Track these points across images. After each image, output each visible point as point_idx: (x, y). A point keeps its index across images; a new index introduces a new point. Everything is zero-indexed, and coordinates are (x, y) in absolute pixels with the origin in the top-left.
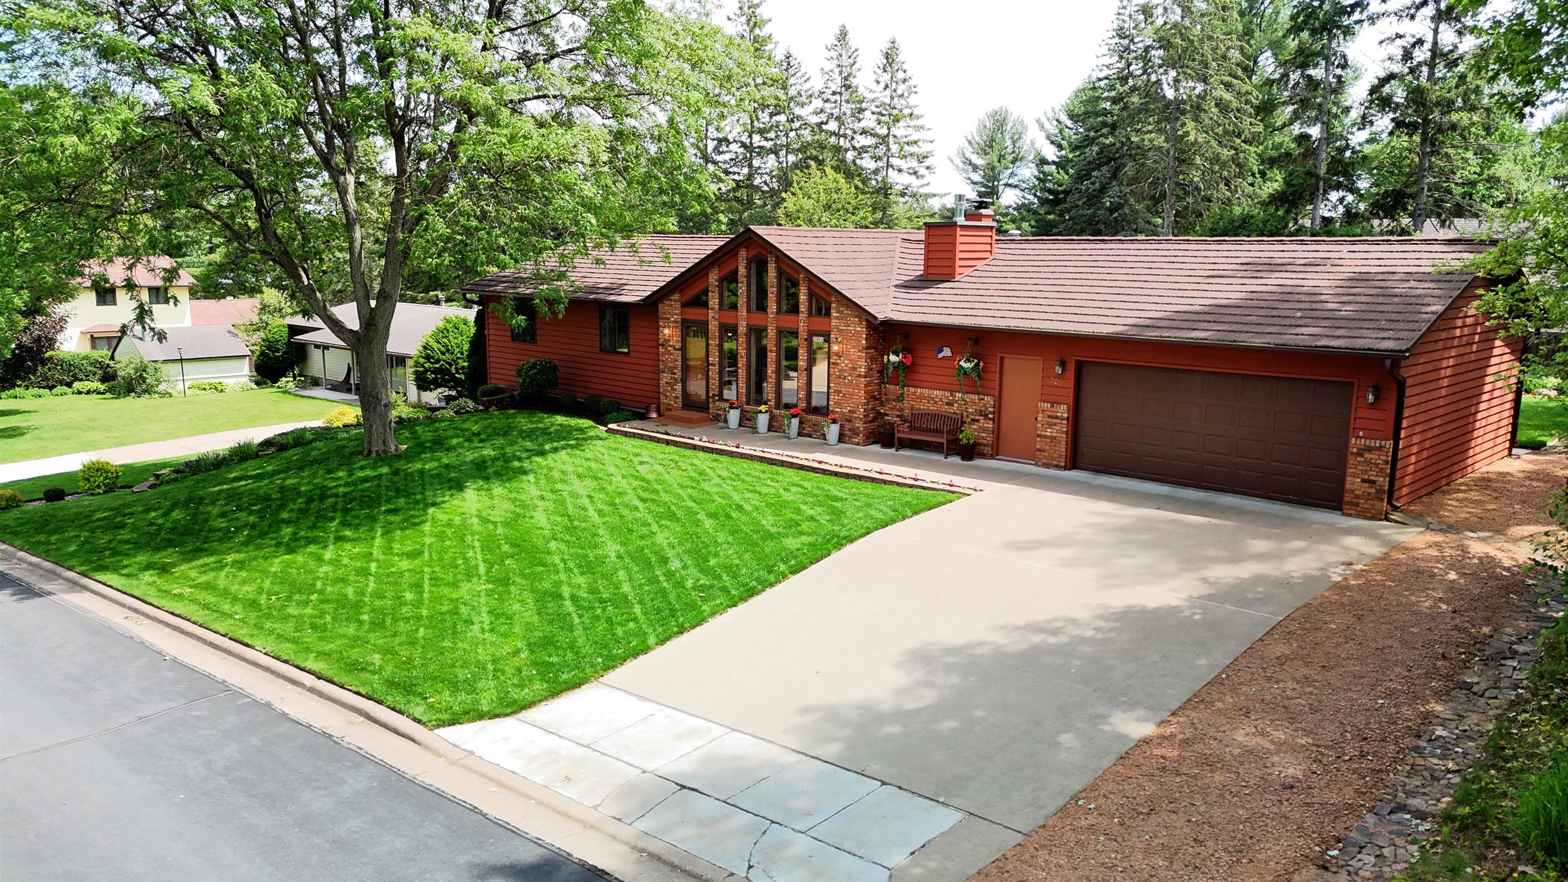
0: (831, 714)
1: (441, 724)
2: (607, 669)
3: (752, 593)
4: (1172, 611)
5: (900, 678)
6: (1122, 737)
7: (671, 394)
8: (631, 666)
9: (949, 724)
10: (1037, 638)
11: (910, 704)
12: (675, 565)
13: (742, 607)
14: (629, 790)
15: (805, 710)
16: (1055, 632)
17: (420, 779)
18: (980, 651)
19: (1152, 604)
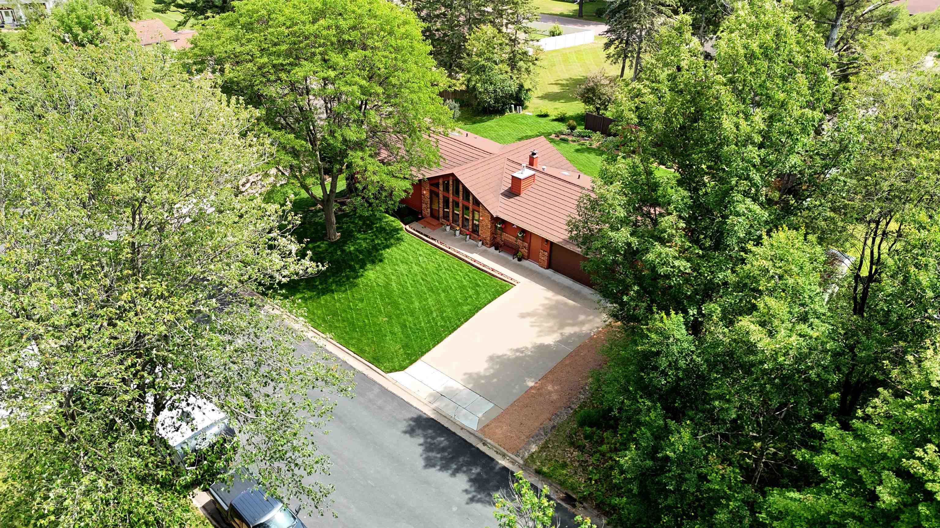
0: (470, 375)
1: (388, 372)
2: (422, 356)
3: (455, 329)
4: (548, 346)
5: (486, 365)
6: (528, 386)
7: (427, 212)
8: (427, 355)
9: (495, 380)
10: (518, 354)
11: (488, 374)
12: (435, 315)
13: (453, 334)
14: (431, 395)
15: (465, 374)
16: (522, 352)
17: (389, 389)
18: (505, 357)
19: (546, 343)
